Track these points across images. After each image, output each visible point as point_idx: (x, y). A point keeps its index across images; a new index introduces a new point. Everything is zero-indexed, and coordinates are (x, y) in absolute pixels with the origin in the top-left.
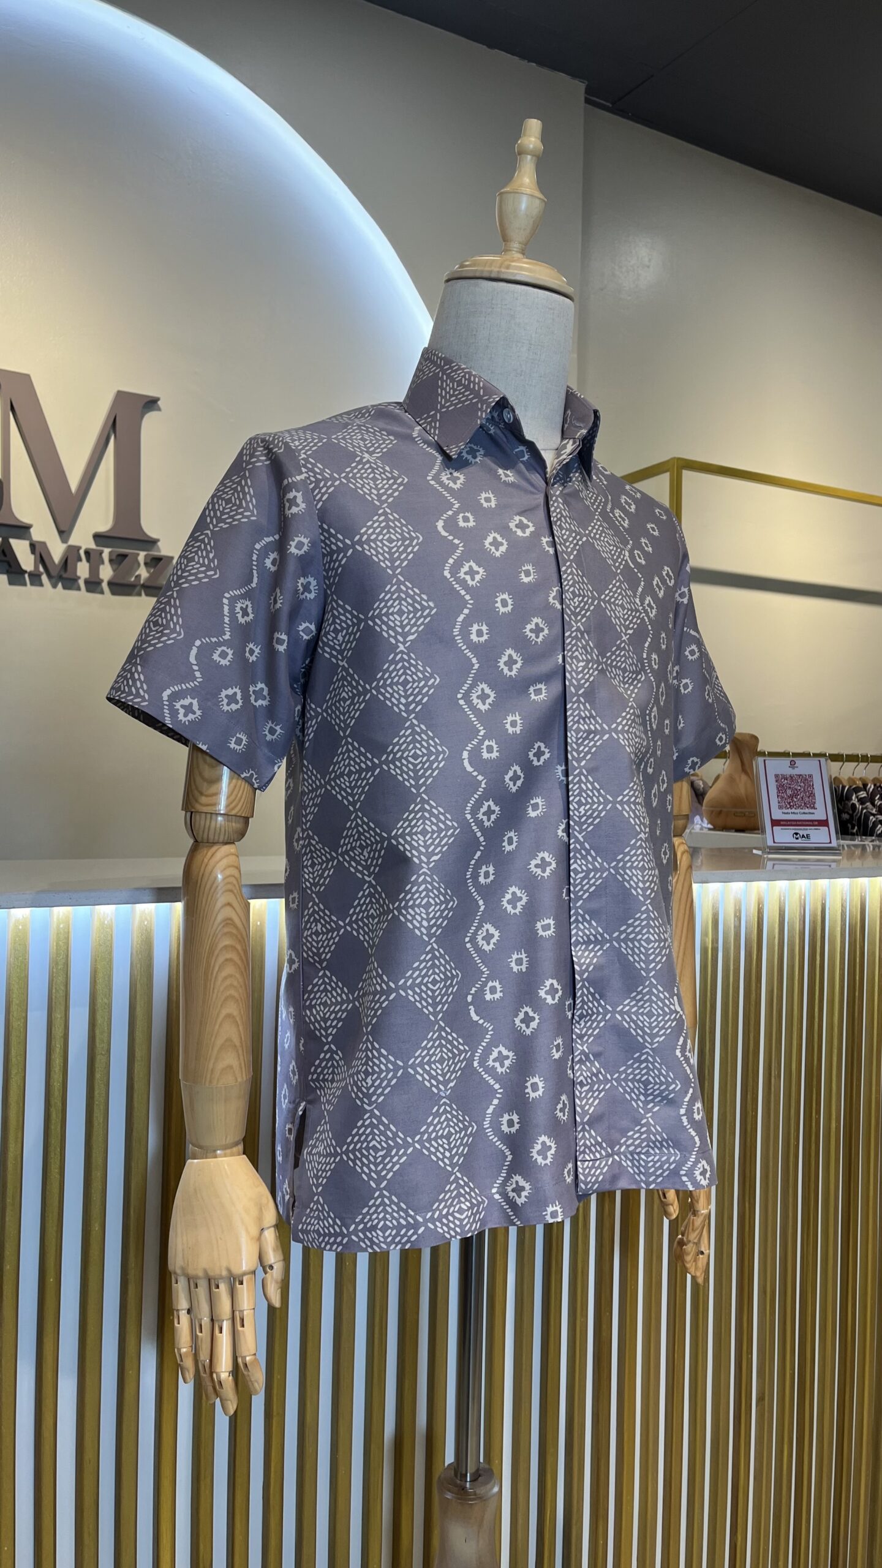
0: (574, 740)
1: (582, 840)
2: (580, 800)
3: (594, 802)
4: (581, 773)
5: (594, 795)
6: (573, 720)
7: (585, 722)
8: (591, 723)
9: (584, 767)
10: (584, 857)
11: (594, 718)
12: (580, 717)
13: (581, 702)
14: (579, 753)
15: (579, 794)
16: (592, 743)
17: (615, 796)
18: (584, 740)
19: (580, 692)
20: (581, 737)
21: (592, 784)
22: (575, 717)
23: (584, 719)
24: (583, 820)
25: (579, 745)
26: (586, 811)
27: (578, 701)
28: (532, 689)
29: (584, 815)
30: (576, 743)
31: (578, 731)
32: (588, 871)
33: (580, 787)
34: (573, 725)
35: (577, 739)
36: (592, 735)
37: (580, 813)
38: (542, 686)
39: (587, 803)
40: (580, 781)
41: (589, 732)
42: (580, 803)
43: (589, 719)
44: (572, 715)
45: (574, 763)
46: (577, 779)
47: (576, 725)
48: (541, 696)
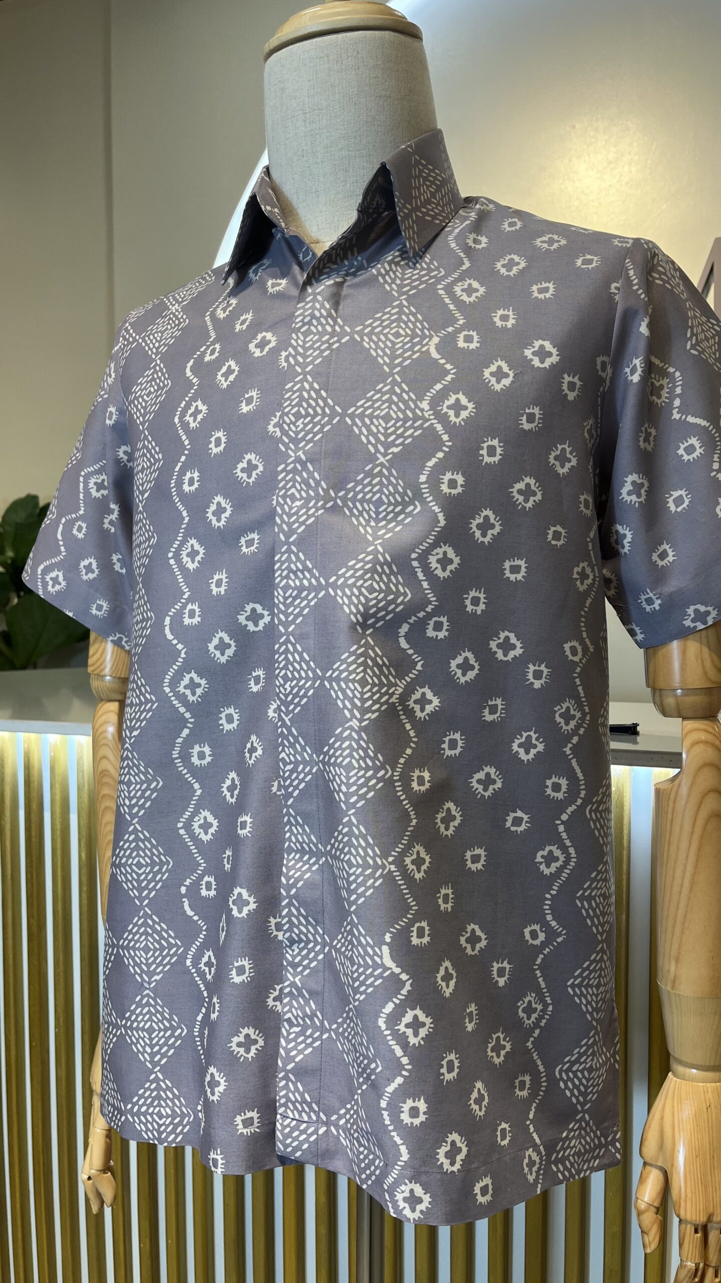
0: (282, 600)
1: (289, 724)
2: (286, 673)
3: (301, 678)
4: (287, 641)
5: (302, 668)
6: (280, 575)
7: (297, 577)
8: (305, 577)
9: (292, 634)
10: (292, 746)
11: (309, 571)
12: (290, 571)
13: (293, 552)
14: (287, 615)
15: (285, 667)
16: (305, 602)
17: (324, 671)
18: (295, 599)
19: (291, 540)
20: (290, 596)
21: (301, 655)
22: (283, 571)
23: (295, 573)
24: (289, 698)
25: (287, 606)
26: (292, 688)
27: (289, 551)
28: (243, 541)
29: (290, 693)
30: (284, 604)
31: (286, 588)
32: (297, 764)
33: (286, 658)
34: (281, 581)
35: (286, 599)
36: (305, 593)
37: (285, 690)
38: (255, 536)
39: (294, 678)
40: (287, 651)
41: (301, 589)
42: (286, 679)
43: (302, 572)
44: (280, 568)
45: (281, 628)
46: (284, 647)
47: (285, 581)
48: (252, 548)
